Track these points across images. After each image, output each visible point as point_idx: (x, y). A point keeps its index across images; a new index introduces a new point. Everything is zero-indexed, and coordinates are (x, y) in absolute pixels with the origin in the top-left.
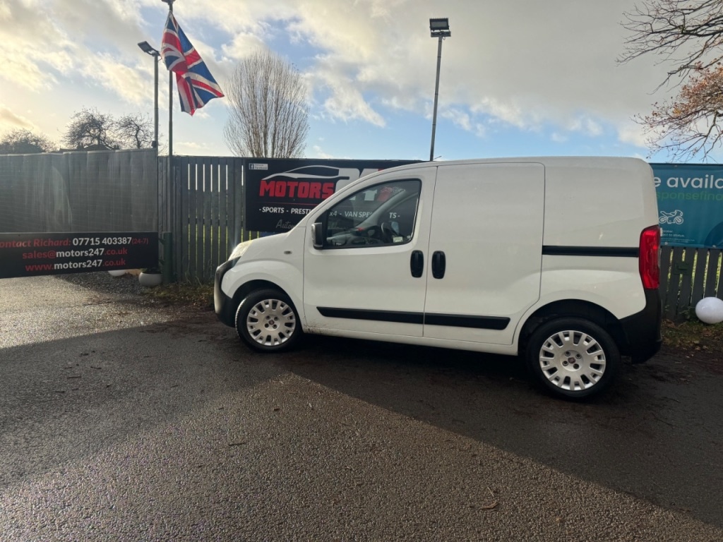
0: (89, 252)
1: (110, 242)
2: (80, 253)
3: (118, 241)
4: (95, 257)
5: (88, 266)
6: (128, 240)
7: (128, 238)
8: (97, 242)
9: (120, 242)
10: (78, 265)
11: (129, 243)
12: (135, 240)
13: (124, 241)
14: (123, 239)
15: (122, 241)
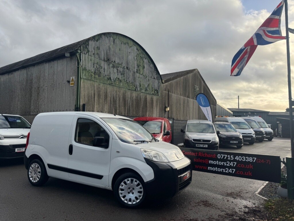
0: (227, 164)
1: (240, 159)
2: (222, 163)
3: (246, 159)
4: (230, 167)
5: (227, 172)
6: (253, 160)
7: (253, 158)
8: (232, 158)
9: (247, 160)
10: (221, 170)
11: (254, 161)
12: (259, 160)
13: (250, 159)
14: (250, 158)
15: (249, 159)
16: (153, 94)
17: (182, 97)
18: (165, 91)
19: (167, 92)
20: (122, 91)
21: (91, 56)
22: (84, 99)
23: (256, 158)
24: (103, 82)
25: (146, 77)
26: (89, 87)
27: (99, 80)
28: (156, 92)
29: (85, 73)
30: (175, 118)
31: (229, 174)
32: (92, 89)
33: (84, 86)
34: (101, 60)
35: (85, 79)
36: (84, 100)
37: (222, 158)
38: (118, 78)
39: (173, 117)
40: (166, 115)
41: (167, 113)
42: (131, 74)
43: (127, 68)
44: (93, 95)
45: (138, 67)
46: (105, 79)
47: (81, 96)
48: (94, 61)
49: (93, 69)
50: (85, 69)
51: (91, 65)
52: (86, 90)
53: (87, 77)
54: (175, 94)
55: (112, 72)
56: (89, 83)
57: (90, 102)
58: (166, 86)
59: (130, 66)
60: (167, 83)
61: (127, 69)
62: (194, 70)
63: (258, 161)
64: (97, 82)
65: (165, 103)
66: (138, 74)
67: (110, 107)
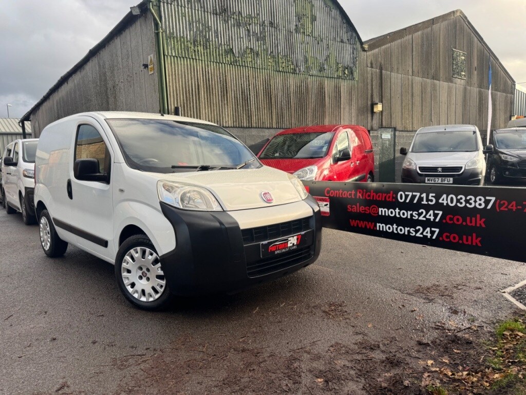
0: (419, 215)
1: (452, 202)
2: (407, 214)
3: (467, 201)
4: (426, 224)
5: (418, 235)
6: (487, 202)
7: (487, 198)
8: (432, 201)
9: (471, 204)
10: (404, 230)
11: (489, 207)
12: (504, 203)
13: (479, 202)
14: (478, 199)
15: (475, 201)
16: (339, 77)
17: (418, 79)
18: (372, 67)
19: (378, 70)
20: (263, 75)
21: (185, 7)
22: (177, 98)
23: (493, 199)
24: (216, 59)
25: (322, 41)
26: (185, 72)
27: (207, 55)
28: (346, 73)
29: (174, 44)
30: (399, 127)
31: (424, 241)
32: (193, 76)
33: (173, 70)
34: (207, 12)
35: (174, 57)
36: (177, 100)
37: (408, 201)
38: (251, 49)
39: (393, 125)
40: (374, 122)
41: (376, 117)
42: (281, 37)
43: (271, 24)
44: (195, 88)
45: (299, 19)
46: (219, 52)
47: (170, 93)
48: (192, 18)
49: (190, 34)
50: (171, 36)
51: (184, 25)
52: (179, 79)
53: (178, 52)
54: (398, 72)
55: (235, 35)
56: (184, 64)
57: (190, 103)
58: (376, 56)
59: (279, 20)
60: (377, 50)
61: (272, 27)
62: (453, 12)
63: (500, 206)
64: (202, 60)
65: (372, 96)
66: (300, 36)
67: (237, 111)
